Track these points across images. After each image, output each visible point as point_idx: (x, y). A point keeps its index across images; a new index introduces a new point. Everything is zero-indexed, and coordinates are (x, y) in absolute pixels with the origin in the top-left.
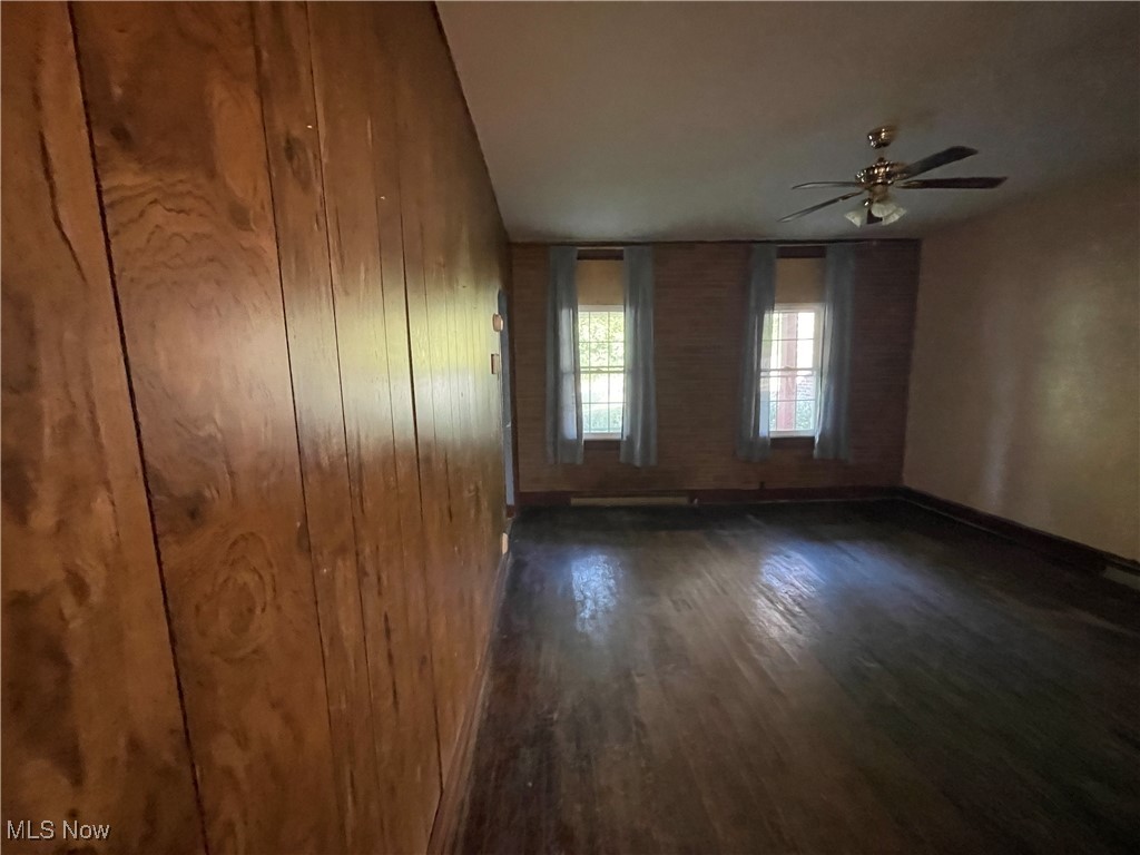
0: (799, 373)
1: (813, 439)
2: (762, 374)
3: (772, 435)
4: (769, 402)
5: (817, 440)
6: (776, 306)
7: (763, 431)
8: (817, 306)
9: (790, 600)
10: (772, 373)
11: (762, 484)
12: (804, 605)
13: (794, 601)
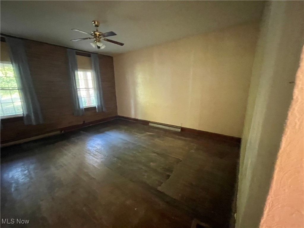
0: (90, 89)
1: (96, 107)
2: (78, 90)
3: (84, 108)
4: (81, 98)
5: (97, 107)
6: (78, 69)
7: (81, 107)
8: (91, 71)
9: (95, 151)
10: (81, 90)
11: (84, 121)
12: (99, 151)
13: (96, 151)
